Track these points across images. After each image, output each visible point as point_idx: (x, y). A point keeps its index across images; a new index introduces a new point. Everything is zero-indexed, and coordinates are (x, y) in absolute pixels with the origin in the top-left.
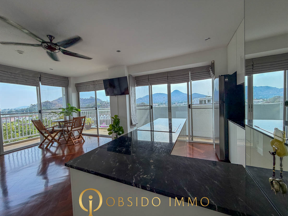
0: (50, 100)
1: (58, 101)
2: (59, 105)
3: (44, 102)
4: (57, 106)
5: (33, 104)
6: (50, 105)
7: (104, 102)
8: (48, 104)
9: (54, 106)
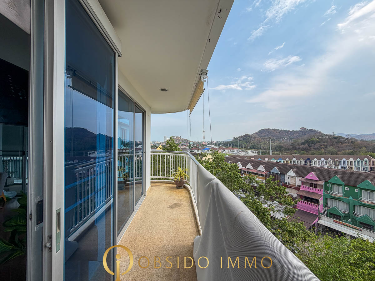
0: (250, 134)
1: (259, 134)
2: (258, 139)
3: (244, 136)
4: (256, 140)
5: (235, 137)
6: (249, 139)
7: (327, 135)
8: (248, 137)
9: (253, 140)
